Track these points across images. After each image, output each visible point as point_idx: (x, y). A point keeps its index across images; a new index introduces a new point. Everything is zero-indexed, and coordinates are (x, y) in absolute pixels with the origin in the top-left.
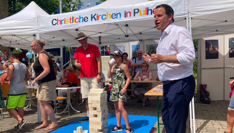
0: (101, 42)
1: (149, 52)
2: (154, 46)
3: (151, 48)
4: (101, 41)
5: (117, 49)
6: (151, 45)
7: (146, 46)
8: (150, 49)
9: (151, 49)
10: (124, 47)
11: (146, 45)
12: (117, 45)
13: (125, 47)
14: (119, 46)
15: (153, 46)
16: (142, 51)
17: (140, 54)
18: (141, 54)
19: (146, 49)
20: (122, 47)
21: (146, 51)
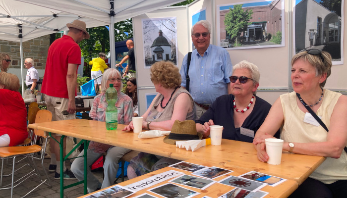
0: (116, 12)
1: (229, 32)
2: (247, 12)
3: (236, 17)
4: (116, 10)
5: (153, 28)
6: (237, 6)
7: (221, 12)
8: (232, 22)
9: (237, 19)
10: (173, 23)
11: (221, 8)
12: (151, 16)
13: (175, 21)
14: (157, 20)
15: (242, 11)
16: (207, 25)
17: (201, 37)
18: (205, 34)
19: (221, 19)
20: (167, 22)
21: (221, 27)
